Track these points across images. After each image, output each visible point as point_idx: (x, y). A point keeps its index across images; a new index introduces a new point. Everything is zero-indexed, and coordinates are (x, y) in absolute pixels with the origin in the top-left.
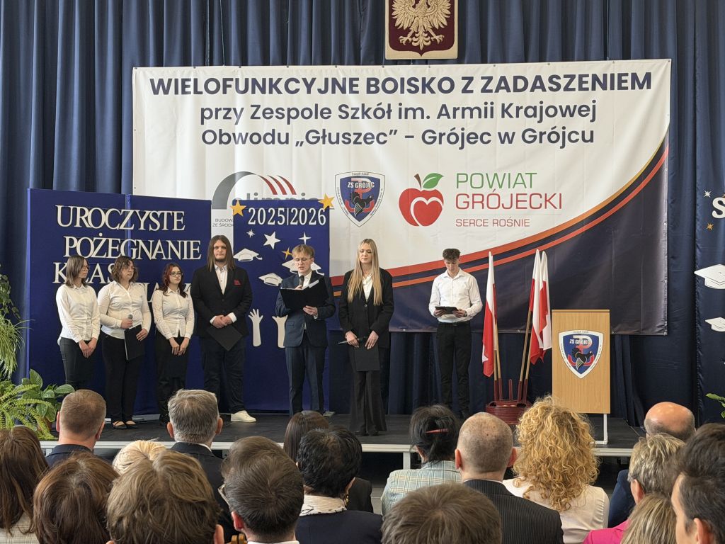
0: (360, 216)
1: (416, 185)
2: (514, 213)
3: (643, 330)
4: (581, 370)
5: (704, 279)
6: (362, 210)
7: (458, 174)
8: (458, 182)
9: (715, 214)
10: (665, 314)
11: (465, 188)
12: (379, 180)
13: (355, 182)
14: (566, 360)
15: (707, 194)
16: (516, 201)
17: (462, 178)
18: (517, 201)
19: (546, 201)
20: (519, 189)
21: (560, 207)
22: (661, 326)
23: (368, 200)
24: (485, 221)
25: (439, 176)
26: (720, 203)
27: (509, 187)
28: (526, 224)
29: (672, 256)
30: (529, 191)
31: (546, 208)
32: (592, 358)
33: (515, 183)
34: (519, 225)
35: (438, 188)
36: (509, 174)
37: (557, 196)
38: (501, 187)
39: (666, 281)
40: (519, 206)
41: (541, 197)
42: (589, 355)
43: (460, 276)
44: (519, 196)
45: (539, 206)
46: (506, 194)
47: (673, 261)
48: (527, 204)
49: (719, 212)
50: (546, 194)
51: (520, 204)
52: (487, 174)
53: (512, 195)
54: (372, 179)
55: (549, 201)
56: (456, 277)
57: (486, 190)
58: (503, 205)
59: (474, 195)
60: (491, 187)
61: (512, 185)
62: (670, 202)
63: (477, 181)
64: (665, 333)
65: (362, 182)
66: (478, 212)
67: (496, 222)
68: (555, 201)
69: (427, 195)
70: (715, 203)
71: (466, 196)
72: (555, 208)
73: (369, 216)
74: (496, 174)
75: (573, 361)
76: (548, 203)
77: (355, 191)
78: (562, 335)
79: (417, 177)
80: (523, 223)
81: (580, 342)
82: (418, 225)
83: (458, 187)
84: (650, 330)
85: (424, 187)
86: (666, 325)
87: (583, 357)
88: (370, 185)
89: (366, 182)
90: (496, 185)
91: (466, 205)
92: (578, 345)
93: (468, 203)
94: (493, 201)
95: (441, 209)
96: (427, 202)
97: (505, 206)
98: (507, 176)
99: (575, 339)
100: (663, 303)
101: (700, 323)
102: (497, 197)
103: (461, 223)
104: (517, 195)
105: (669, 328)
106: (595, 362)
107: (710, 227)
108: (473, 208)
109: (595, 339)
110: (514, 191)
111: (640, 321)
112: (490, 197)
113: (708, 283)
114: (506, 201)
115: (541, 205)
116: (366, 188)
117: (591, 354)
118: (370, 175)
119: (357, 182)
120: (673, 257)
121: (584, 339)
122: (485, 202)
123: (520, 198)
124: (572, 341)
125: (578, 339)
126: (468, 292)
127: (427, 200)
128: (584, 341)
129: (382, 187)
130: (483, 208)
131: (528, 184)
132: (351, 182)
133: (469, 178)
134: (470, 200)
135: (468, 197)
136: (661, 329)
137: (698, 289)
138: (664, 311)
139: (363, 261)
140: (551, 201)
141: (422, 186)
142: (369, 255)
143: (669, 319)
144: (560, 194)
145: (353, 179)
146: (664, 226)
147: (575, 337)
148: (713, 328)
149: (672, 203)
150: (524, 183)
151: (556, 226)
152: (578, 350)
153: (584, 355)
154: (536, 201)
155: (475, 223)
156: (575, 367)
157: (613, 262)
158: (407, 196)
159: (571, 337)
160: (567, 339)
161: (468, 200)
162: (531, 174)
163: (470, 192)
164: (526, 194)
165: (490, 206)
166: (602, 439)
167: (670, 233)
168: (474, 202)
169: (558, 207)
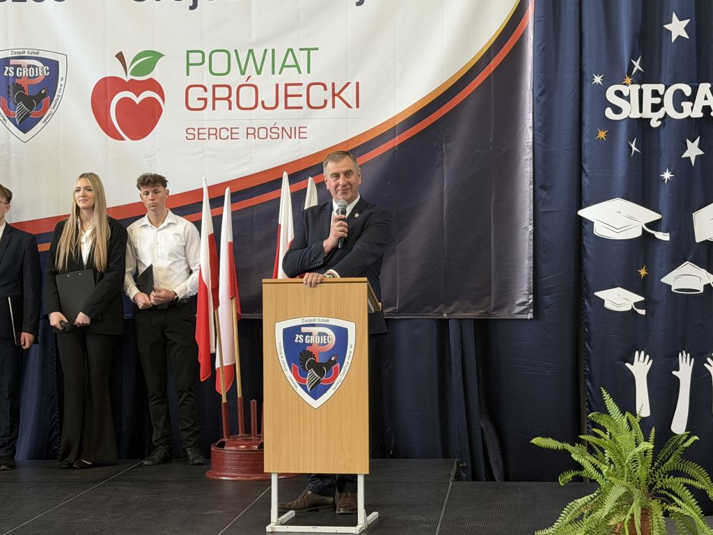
0: (25, 125)
1: (117, 71)
2: (281, 117)
3: (495, 309)
4: (316, 392)
5: (593, 223)
6: (28, 115)
7: (188, 52)
8: (188, 64)
9: (609, 113)
10: (529, 283)
11: (201, 75)
12: (56, 63)
13: (16, 67)
14: (289, 374)
15: (598, 79)
16: (285, 96)
17: (196, 58)
18: (287, 96)
19: (334, 95)
20: (290, 75)
21: (358, 106)
22: (523, 304)
23: (40, 97)
24: (234, 131)
25: (156, 56)
26: (619, 94)
27: (273, 73)
28: (302, 135)
29: (541, 183)
30: (305, 79)
31: (333, 107)
32: (336, 368)
33: (283, 66)
34: (290, 138)
35: (156, 75)
36: (273, 50)
37: (352, 87)
38: (259, 73)
39: (531, 228)
40: (289, 105)
41: (325, 89)
42: (330, 364)
43: (169, 224)
44: (289, 88)
45: (322, 104)
46: (267, 84)
47: (543, 194)
48: (302, 101)
49: (617, 110)
50: (333, 84)
51: (292, 102)
52: (236, 51)
53: (277, 85)
54: (45, 61)
55: (338, 95)
56: (162, 226)
57: (235, 79)
58: (263, 102)
59: (214, 87)
60: (243, 73)
61: (277, 70)
62: (536, 95)
63: (220, 62)
64: (530, 316)
65: (29, 66)
66: (221, 115)
67: (252, 132)
68: (349, 95)
69: (137, 87)
70: (610, 95)
71: (202, 89)
72: (349, 106)
73: (40, 124)
74: (251, 51)
75: (300, 375)
76: (336, 98)
77: (17, 81)
78: (280, 327)
79: (120, 56)
80: (297, 133)
81: (313, 340)
82: (123, 139)
83: (188, 74)
84: (506, 310)
85: (131, 74)
86: (531, 301)
87: (319, 368)
88: (42, 71)
89: (34, 67)
90: (251, 69)
91: (201, 104)
92: (310, 345)
93: (205, 100)
94: (247, 97)
95: (160, 111)
96: (138, 100)
97: (266, 105)
98: (269, 54)
99: (305, 334)
100: (526, 266)
101: (587, 298)
102: (253, 89)
103: (195, 134)
104: (286, 85)
105: (536, 306)
106: (341, 377)
107: (602, 134)
108: (214, 109)
109: (342, 334)
110: (282, 79)
111: (490, 295)
112: (241, 89)
113: (600, 230)
114: (268, 96)
115: (326, 101)
116: (35, 77)
117: (334, 362)
118: (42, 55)
119: (20, 66)
120: (543, 187)
121: (320, 334)
122: (233, 99)
123: (291, 90)
124: (299, 338)
125: (310, 334)
126: (185, 250)
127: (137, 96)
128: (320, 338)
129: (61, 74)
130: (230, 108)
131: (303, 67)
132: (9, 66)
133: (206, 59)
134: (209, 95)
135: (206, 90)
136: (523, 308)
137: (586, 241)
138: (529, 279)
139: (81, 205)
140: (342, 95)
141: (129, 72)
142: (89, 194)
143: (536, 290)
144: (357, 84)
145: (12, 62)
146: (528, 136)
147: (304, 330)
148: (608, 305)
149: (540, 95)
150: (297, 66)
151: (350, 137)
152: (310, 354)
153: (322, 364)
154: (318, 95)
155: (217, 134)
156: (304, 388)
157: (445, 196)
158: (105, 90)
159: (297, 330)
160: (289, 334)
161: (205, 95)
162: (309, 50)
163: (209, 81)
164: (301, 84)
165: (241, 105)
166: (355, 524)
167: (537, 147)
168: (214, 99)
169: (353, 104)
